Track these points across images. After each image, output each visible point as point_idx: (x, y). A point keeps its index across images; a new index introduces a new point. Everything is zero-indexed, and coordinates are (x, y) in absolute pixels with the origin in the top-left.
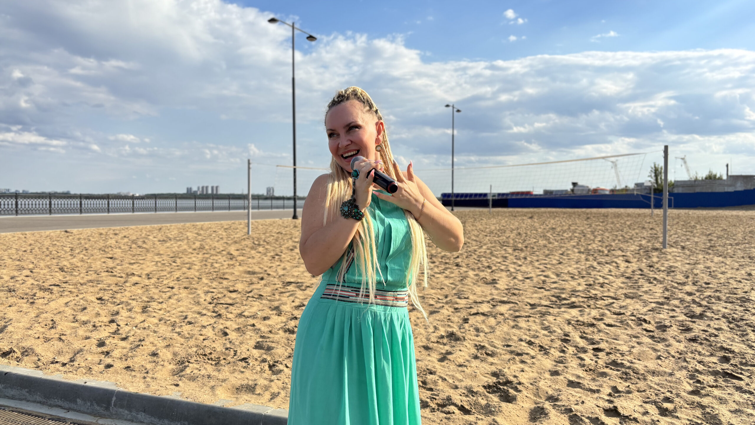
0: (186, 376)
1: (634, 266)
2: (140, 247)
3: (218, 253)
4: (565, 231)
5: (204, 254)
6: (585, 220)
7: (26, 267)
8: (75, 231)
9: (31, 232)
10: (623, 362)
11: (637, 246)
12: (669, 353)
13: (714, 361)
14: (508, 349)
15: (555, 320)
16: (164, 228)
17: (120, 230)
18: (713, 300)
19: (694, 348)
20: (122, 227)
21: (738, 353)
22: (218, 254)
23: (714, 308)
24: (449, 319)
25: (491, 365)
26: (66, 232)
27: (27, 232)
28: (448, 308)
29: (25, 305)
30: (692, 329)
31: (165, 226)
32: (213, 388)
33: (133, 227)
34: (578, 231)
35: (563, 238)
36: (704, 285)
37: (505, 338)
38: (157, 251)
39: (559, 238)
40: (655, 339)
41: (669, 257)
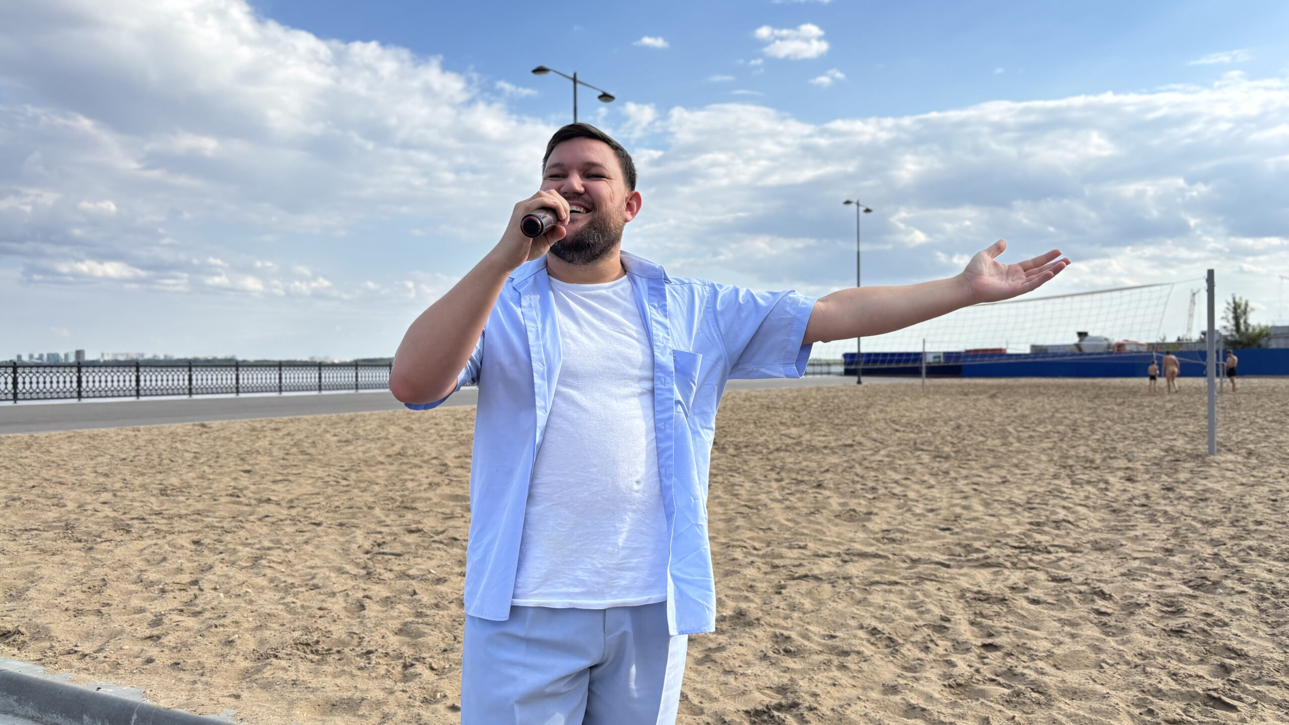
0: (259, 682)
1: (1138, 489)
2: (303, 452)
3: (424, 462)
4: (1041, 422)
5: (402, 464)
6: (1089, 401)
7: (109, 487)
8: (215, 424)
9: (147, 426)
10: (1026, 671)
11: (1162, 450)
12: (1122, 656)
13: (1200, 674)
14: (830, 642)
15: (939, 589)
16: (359, 419)
17: (285, 423)
18: (1254, 555)
19: (1172, 647)
20: (291, 417)
21: (1254, 659)
22: (424, 465)
23: (1246, 571)
24: (751, 587)
25: (785, 672)
26: (203, 426)
27: (142, 427)
28: (761, 565)
29: (75, 553)
30: (1185, 610)
31: (361, 416)
32: (292, 703)
33: (309, 417)
34: (1067, 422)
35: (1033, 434)
36: (1252, 527)
37: (834, 622)
38: (327, 458)
39: (1026, 435)
40: (1108, 630)
41: (1214, 471)
